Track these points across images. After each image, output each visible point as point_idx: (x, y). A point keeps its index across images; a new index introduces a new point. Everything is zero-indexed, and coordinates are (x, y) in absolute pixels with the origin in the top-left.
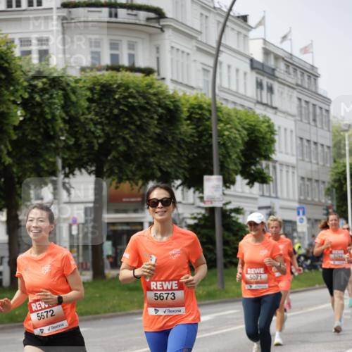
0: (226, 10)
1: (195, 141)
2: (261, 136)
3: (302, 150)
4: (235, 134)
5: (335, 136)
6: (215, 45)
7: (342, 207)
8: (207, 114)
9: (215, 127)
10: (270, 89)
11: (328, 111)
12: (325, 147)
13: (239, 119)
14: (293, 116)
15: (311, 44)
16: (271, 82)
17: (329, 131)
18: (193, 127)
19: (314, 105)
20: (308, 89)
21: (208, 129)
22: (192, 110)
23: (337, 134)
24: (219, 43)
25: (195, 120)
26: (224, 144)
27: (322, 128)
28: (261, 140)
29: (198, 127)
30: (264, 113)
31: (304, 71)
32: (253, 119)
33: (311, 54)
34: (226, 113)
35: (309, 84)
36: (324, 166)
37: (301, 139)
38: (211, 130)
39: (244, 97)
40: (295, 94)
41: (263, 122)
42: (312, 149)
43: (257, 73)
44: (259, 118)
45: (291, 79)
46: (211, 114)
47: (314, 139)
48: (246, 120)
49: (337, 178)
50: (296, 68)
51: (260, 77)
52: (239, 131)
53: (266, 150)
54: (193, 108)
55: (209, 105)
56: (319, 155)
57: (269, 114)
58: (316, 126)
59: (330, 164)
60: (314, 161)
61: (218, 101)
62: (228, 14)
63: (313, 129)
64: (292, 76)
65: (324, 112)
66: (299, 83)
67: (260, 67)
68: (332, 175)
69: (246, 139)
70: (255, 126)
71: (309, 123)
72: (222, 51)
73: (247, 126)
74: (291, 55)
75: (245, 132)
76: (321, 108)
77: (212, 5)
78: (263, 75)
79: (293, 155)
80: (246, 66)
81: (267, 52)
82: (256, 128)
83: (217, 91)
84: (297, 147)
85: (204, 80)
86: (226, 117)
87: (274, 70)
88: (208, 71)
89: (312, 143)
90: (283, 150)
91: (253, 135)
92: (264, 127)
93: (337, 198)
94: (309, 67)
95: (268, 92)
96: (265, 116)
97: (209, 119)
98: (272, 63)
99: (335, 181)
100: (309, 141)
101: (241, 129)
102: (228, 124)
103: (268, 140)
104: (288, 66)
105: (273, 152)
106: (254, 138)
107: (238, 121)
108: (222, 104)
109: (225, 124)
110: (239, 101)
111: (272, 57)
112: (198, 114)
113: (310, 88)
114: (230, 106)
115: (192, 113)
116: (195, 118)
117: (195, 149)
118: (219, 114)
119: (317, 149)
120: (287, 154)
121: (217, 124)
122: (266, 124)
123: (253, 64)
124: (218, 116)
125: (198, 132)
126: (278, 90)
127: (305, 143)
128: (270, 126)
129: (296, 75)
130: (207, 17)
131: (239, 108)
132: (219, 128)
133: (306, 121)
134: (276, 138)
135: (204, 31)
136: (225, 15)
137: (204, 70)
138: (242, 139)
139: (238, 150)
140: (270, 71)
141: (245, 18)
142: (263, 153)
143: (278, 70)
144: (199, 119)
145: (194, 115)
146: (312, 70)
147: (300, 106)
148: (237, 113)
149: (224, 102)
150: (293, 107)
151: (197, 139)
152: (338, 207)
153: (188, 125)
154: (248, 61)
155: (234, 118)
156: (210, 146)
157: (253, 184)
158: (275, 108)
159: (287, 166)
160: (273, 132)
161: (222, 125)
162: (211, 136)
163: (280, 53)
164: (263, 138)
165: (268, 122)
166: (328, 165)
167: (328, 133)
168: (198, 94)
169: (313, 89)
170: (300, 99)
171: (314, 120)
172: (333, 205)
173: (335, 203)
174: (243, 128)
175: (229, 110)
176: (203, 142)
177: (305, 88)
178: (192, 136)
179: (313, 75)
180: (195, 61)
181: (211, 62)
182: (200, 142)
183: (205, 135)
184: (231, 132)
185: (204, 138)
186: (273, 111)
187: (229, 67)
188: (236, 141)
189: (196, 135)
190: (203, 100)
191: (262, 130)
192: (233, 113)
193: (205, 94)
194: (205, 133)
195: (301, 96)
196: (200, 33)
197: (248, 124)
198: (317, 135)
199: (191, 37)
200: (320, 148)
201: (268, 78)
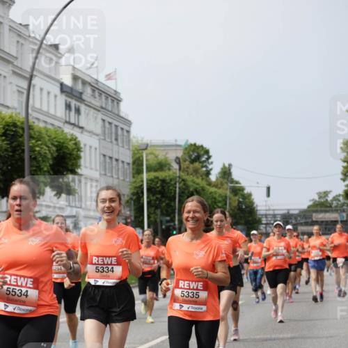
0: (40, 39)
1: (9, 155)
2: (68, 152)
3: (105, 166)
4: (45, 150)
5: (134, 154)
6: (29, 70)
7: (139, 217)
8: (21, 131)
9: (27, 144)
10: (78, 111)
11: (128, 132)
12: (125, 164)
13: (49, 136)
14: (97, 135)
15: (115, 71)
16: (78, 104)
17: (129, 149)
18: (8, 142)
19: (116, 126)
20: (111, 112)
21: (21, 145)
22: (7, 127)
23: (136, 152)
24: (33, 68)
25: (10, 136)
26: (35, 158)
27: (123, 147)
28: (69, 156)
29: (12, 143)
30: (72, 132)
31: (108, 96)
32: (61, 137)
33: (114, 81)
34: (38, 131)
35: (112, 107)
36: (124, 180)
37: (104, 156)
38: (24, 146)
39: (54, 117)
40: (100, 116)
41: (71, 140)
42: (114, 165)
43: (67, 96)
44: (66, 136)
45: (96, 102)
46: (24, 131)
47: (115, 156)
48: (55, 138)
49: (135, 191)
50: (101, 92)
51: (69, 100)
52: (48, 147)
53: (73, 165)
54: (8, 126)
55: (22, 123)
56: (120, 171)
57: (76, 133)
58: (118, 144)
59: (129, 179)
60: (115, 176)
61: (31, 120)
62: (42, 43)
63: (115, 147)
64: (97, 99)
65: (125, 133)
66: (104, 106)
67: (69, 90)
68: (130, 189)
69: (55, 154)
70: (63, 143)
71: (111, 142)
72: (36, 76)
73: (56, 143)
74: (97, 80)
75: (54, 149)
76: (122, 129)
77: (27, 34)
78: (72, 98)
79: (96, 170)
80: (56, 90)
81: (75, 78)
82: (65, 145)
83: (30, 111)
84: (100, 163)
85: (19, 100)
86: (37, 134)
87: (81, 93)
88: (22, 93)
89: (114, 160)
90: (88, 165)
91: (61, 151)
92: (71, 145)
93: (135, 210)
94: (113, 92)
95: (75, 113)
96: (72, 135)
97: (22, 135)
98: (79, 87)
99: (133, 194)
100: (111, 158)
101: (50, 145)
102: (40, 141)
103: (74, 156)
104: (94, 91)
105: (79, 166)
106: (61, 154)
107: (47, 138)
108: (34, 123)
109: (37, 141)
110: (49, 120)
111: (80, 82)
112: (13, 131)
113: (114, 111)
114: (42, 125)
115: (7, 130)
116: (9, 134)
117: (9, 163)
118: (31, 131)
119: (118, 165)
120: (91, 169)
121: (30, 140)
122: (73, 142)
123: (63, 88)
124: (30, 134)
125: (11, 147)
126: (85, 112)
127: (108, 160)
128: (77, 144)
129: (101, 99)
130: (22, 44)
131: (50, 127)
132: (31, 145)
133: (109, 140)
134: (82, 154)
135: (19, 57)
136: (39, 43)
137: (19, 91)
138: (52, 154)
139: (48, 164)
140: (78, 95)
141: (56, 47)
142: (70, 168)
143: (85, 94)
144: (13, 135)
145: (8, 132)
146: (115, 94)
147: (104, 126)
148: (47, 131)
149: (36, 121)
150: (97, 128)
151: (11, 154)
152: (136, 217)
153: (3, 141)
154: (59, 85)
155: (45, 135)
156: (23, 160)
157: (60, 195)
158: (82, 128)
159: (92, 180)
160: (79, 149)
161: (34, 141)
162: (23, 151)
163: (88, 79)
164: (70, 154)
165: (75, 140)
166: (128, 180)
167: (128, 151)
168: (12, 113)
169: (116, 112)
170: (104, 120)
171: (116, 139)
172: (131, 216)
173: (133, 213)
174: (52, 144)
175: (40, 128)
176: (17, 156)
177: (108, 111)
178: (6, 150)
179: (115, 99)
180: (11, 83)
181: (25, 84)
182: (13, 156)
183: (18, 150)
184: (41, 148)
185: (17, 153)
186: (80, 130)
187: (41, 89)
188: (45, 157)
189: (10, 150)
190: (17, 119)
191: (69, 147)
192: (43, 131)
193: (19, 114)
194: (18, 148)
195: (105, 118)
196: (16, 58)
197: (57, 141)
198: (118, 152)
199: (8, 62)
200: (121, 164)
201: (76, 100)
